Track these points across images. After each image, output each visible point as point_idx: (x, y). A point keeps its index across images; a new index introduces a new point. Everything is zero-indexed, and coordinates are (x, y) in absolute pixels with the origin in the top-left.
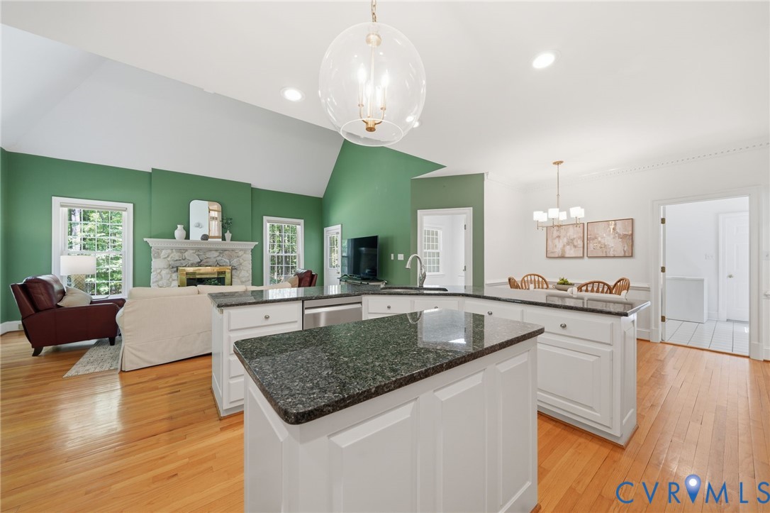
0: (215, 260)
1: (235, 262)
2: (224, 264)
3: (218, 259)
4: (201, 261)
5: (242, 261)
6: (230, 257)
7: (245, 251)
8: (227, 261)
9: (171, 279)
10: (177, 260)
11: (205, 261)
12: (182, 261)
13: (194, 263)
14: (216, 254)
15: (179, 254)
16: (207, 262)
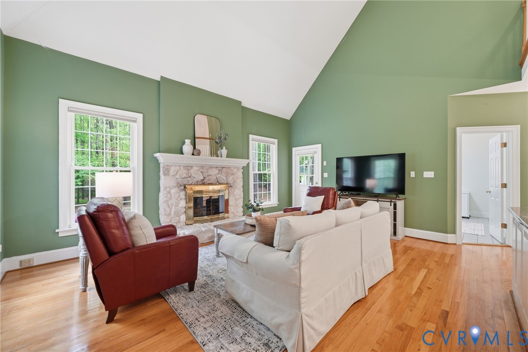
0: (215, 178)
1: (230, 180)
2: (223, 181)
3: (218, 176)
4: (204, 178)
5: (235, 179)
7: (238, 168)
8: (225, 178)
9: (179, 199)
10: (184, 178)
11: (207, 178)
12: (189, 178)
13: (198, 181)
14: (216, 171)
15: (186, 171)
16: (209, 180)
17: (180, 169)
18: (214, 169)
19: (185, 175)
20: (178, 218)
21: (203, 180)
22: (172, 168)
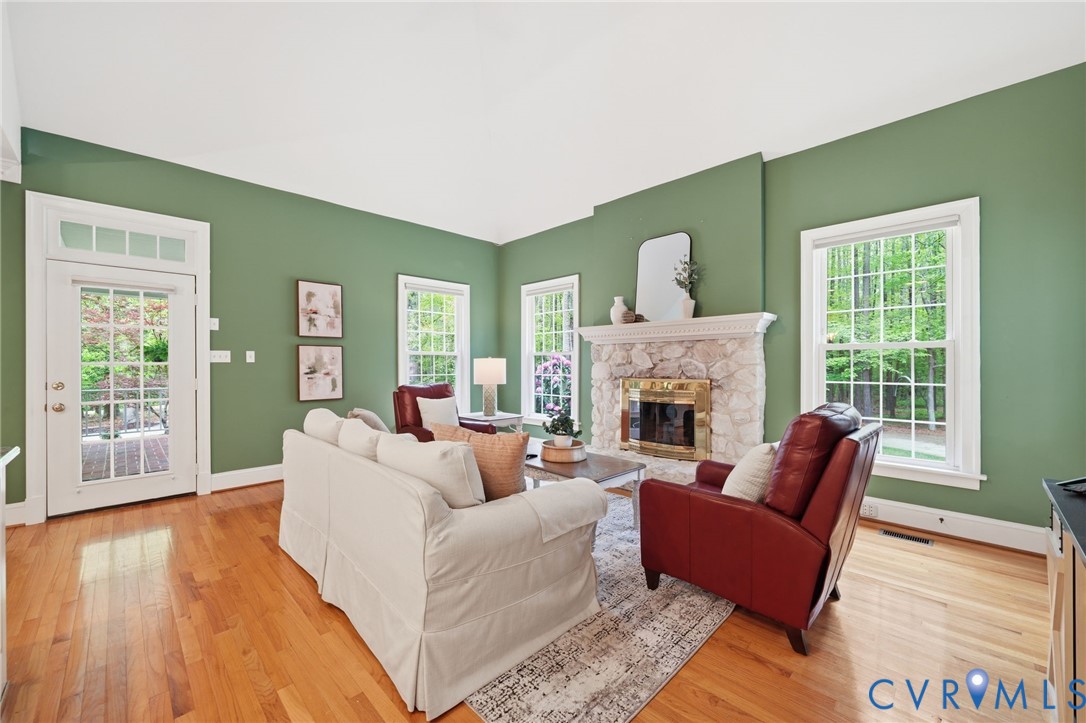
0: (677, 365)
1: (717, 372)
2: (696, 373)
3: (683, 361)
4: (655, 365)
5: (733, 366)
6: (708, 357)
7: (742, 341)
8: (702, 366)
9: (613, 401)
10: (619, 365)
11: (659, 367)
12: (628, 366)
13: (642, 371)
14: (679, 351)
15: (624, 353)
16: (663, 369)
17: (615, 350)
18: (675, 346)
19: (619, 361)
20: (612, 433)
21: (653, 369)
22: (605, 349)
